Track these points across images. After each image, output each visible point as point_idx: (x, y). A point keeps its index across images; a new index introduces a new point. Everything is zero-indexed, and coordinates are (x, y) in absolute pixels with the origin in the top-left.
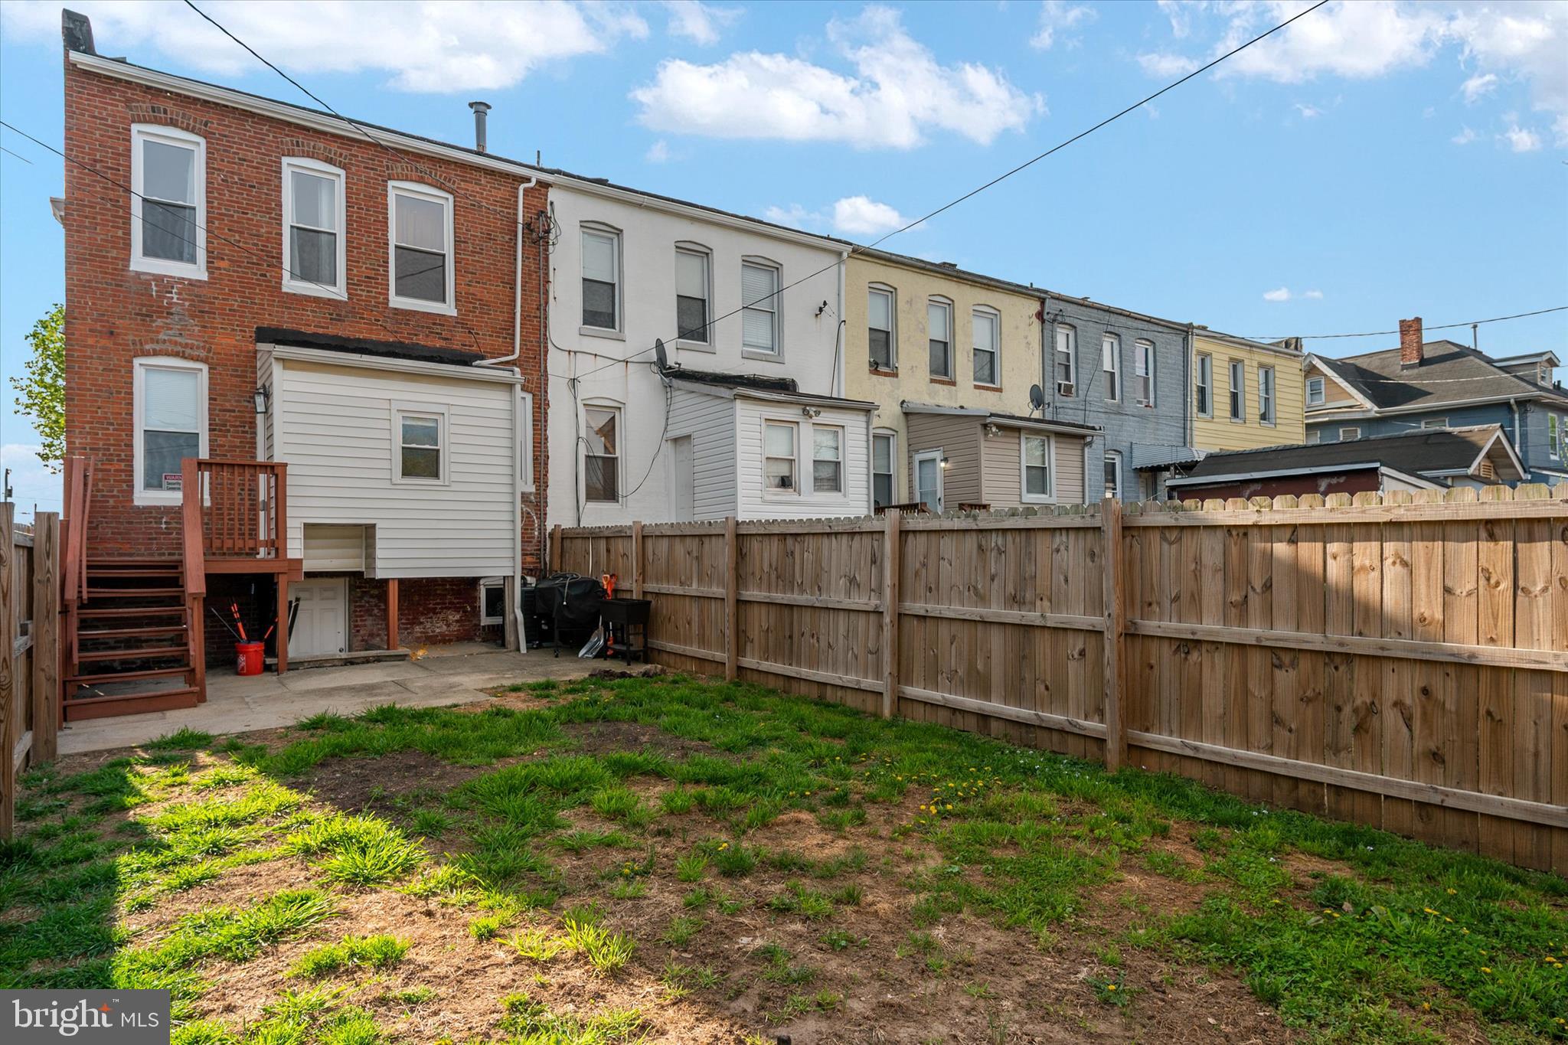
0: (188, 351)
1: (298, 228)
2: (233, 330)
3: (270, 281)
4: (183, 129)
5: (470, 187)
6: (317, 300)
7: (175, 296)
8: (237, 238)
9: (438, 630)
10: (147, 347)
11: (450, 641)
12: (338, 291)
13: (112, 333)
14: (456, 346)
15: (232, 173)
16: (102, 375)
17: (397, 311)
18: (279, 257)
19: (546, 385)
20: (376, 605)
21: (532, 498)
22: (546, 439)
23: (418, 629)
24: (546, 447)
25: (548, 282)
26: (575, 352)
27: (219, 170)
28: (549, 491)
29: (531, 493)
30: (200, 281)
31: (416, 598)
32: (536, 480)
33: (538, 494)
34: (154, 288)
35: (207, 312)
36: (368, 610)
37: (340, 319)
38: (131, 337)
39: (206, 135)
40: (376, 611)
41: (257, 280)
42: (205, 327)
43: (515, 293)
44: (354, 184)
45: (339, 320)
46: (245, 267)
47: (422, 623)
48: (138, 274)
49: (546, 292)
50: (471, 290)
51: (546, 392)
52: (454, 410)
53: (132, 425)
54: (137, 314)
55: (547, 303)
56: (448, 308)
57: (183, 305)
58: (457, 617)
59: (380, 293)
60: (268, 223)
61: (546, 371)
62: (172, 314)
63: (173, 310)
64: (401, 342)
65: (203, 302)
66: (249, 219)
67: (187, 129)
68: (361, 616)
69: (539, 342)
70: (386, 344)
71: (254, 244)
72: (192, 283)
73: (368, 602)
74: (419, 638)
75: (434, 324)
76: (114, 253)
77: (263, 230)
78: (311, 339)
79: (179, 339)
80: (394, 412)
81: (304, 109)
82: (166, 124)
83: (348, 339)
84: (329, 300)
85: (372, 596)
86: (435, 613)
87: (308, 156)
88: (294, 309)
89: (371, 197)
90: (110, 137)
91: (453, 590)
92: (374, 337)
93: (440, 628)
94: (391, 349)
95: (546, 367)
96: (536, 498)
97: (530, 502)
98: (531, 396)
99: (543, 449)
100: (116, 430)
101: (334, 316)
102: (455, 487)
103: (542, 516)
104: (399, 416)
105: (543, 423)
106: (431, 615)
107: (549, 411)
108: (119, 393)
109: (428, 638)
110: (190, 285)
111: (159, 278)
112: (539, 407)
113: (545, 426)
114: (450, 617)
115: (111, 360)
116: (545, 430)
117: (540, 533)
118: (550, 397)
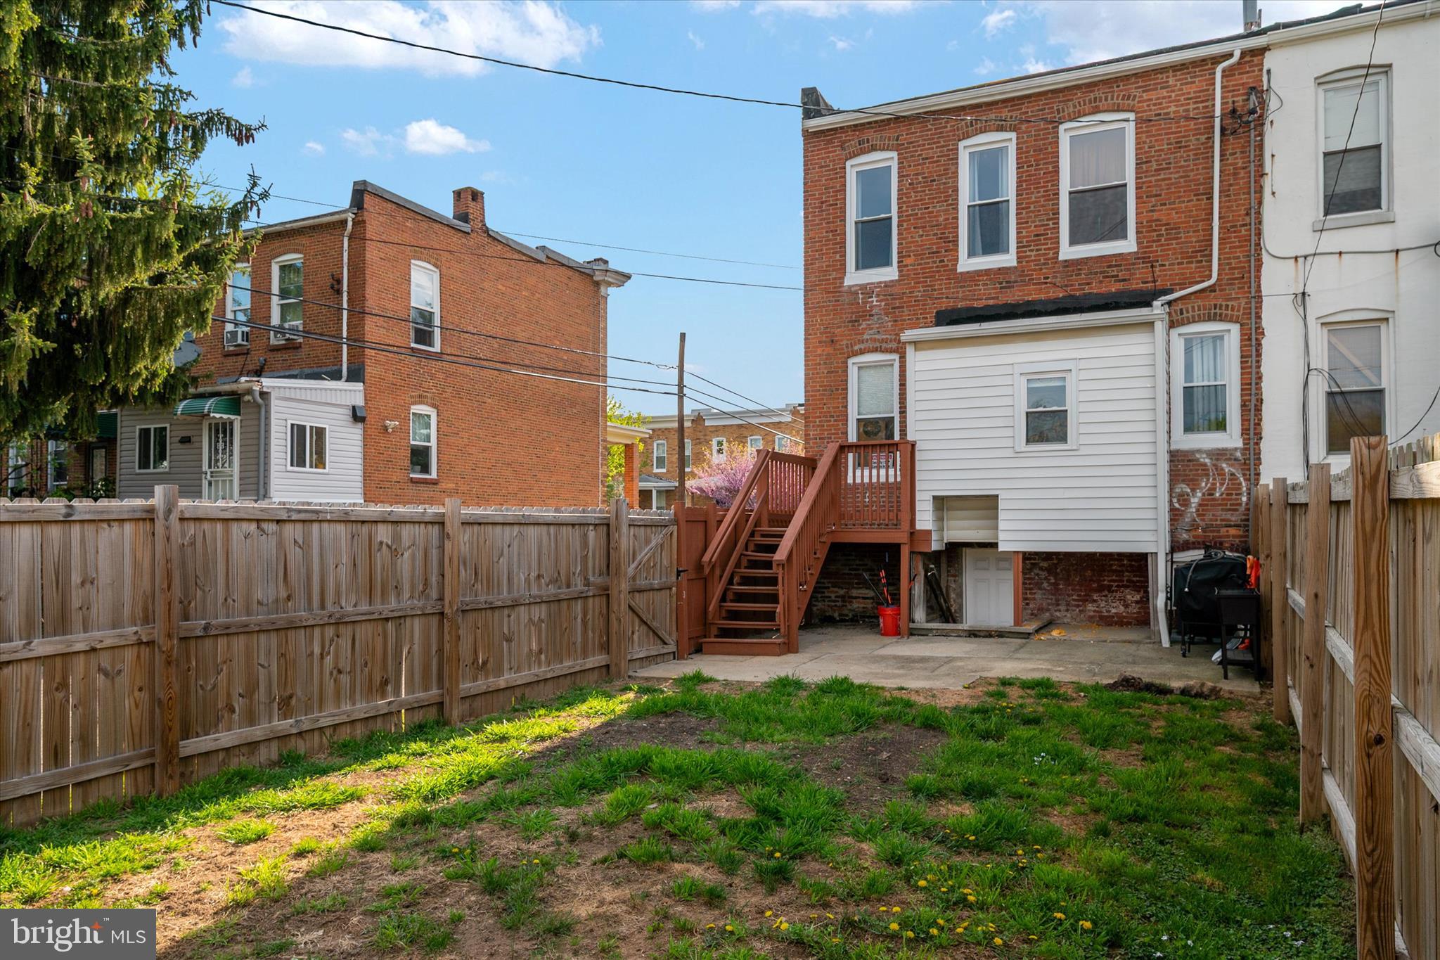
0: (884, 345)
1: (980, 205)
2: (918, 319)
3: (947, 266)
4: (880, 150)
5: (1153, 95)
6: (987, 272)
7: (875, 299)
8: (921, 233)
9: (1114, 611)
10: (856, 348)
11: (1129, 624)
12: (1008, 259)
13: (832, 341)
14: (1136, 285)
15: (917, 174)
16: (826, 377)
17: (1068, 263)
18: (955, 241)
19: (1259, 307)
20: (1046, 578)
21: (1238, 454)
22: (1260, 378)
23: (1090, 607)
24: (1259, 389)
25: (1263, 175)
26: (1305, 257)
27: (907, 175)
28: (1263, 445)
29: (1236, 449)
30: (892, 281)
31: (1089, 573)
32: (1245, 432)
33: (1246, 449)
34: (860, 296)
35: (898, 307)
36: (1037, 584)
37: (1009, 285)
38: (845, 342)
39: (897, 148)
40: (1045, 585)
41: (937, 267)
42: (896, 321)
43: (1212, 204)
44: (1024, 143)
45: (1009, 287)
46: (928, 258)
47: (1095, 601)
48: (850, 287)
49: (1260, 190)
50: (1155, 215)
51: (1259, 317)
52: (1083, 364)
53: (847, 416)
54: (849, 322)
55: (1260, 203)
56: (1128, 245)
57: (880, 306)
58: (1137, 597)
59: (1049, 249)
60: (946, 210)
61: (1259, 290)
62: (872, 315)
63: (873, 312)
64: (1071, 296)
65: (895, 299)
66: (930, 213)
67: (884, 150)
68: (1031, 589)
69: (1249, 256)
70: (1055, 301)
71: (934, 235)
72: (888, 285)
73: (1037, 575)
74: (1091, 617)
75: (1110, 266)
76: (834, 275)
77: (941, 219)
78: (981, 313)
79: (877, 336)
80: (1017, 376)
81: (974, 88)
82: (869, 152)
83: (1017, 305)
84: (999, 269)
85: (1041, 569)
86: (1109, 591)
87: (981, 132)
88: (968, 286)
89: (1041, 150)
90: (831, 179)
91: (1131, 566)
92: (1043, 297)
93: (1117, 609)
94: (1061, 306)
95: (1259, 286)
96: (1243, 454)
97: (1236, 459)
98: (1238, 326)
99: (1253, 391)
100: (835, 421)
101: (1004, 285)
102: (1084, 451)
103: (1253, 477)
104: (1024, 380)
105: (1254, 358)
106: (1106, 593)
107: (1263, 342)
108: (837, 390)
109: (1102, 618)
110: (886, 286)
111: (863, 287)
112: (1250, 339)
113: (1258, 362)
114: (1129, 597)
115: (832, 363)
116: (1259, 367)
117: (1249, 499)
118: (1264, 324)
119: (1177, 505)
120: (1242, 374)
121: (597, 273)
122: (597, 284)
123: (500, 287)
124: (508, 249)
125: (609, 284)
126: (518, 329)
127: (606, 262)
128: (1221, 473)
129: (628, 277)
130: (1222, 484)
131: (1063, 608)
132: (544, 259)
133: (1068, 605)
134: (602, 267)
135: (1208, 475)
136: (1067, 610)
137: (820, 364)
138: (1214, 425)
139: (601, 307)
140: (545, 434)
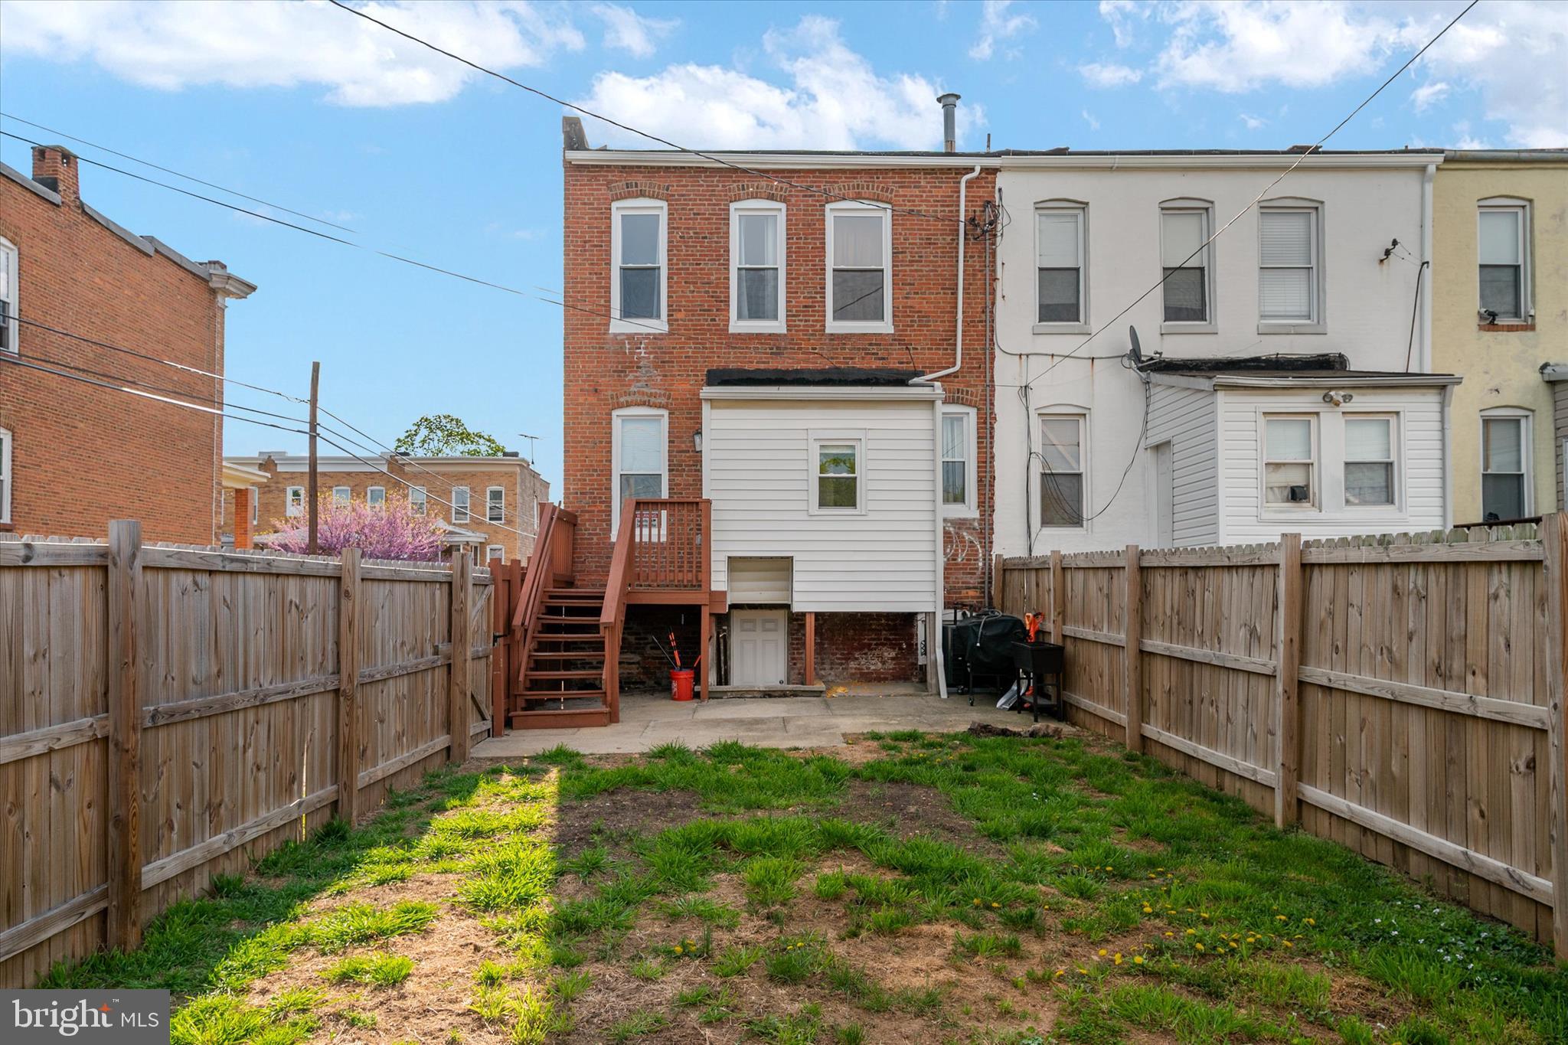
0: (653, 400)
1: (746, 269)
2: (688, 375)
3: (719, 325)
4: (649, 197)
5: (908, 192)
6: (759, 336)
7: (643, 351)
8: (692, 288)
9: (873, 667)
10: (622, 400)
11: (885, 679)
12: (777, 326)
13: (596, 391)
14: (894, 365)
15: (688, 228)
16: (588, 428)
17: (833, 337)
18: (727, 302)
19: (992, 396)
21: (976, 524)
22: (993, 457)
23: (852, 664)
24: (992, 467)
25: (996, 279)
26: (1027, 355)
27: (678, 228)
28: (995, 516)
29: (974, 519)
30: (661, 334)
31: (851, 633)
32: (981, 504)
33: (982, 520)
34: (627, 346)
35: (668, 362)
37: (778, 352)
38: (610, 393)
39: (667, 198)
41: (709, 325)
42: (666, 376)
43: (956, 298)
44: (794, 215)
45: (779, 354)
46: (699, 315)
47: (857, 659)
48: (616, 335)
49: (993, 292)
50: (910, 302)
51: (992, 404)
52: (871, 435)
53: (611, 471)
54: (615, 372)
55: (993, 304)
56: (885, 327)
57: (649, 358)
58: (893, 654)
59: (817, 321)
60: (717, 269)
61: (992, 380)
62: (638, 367)
63: (641, 364)
64: (837, 368)
65: (665, 353)
66: (701, 269)
67: (653, 197)
69: (985, 349)
70: (822, 371)
71: (707, 292)
72: (656, 337)
74: (853, 674)
75: (871, 344)
76: (598, 320)
77: (713, 278)
78: (752, 376)
79: (645, 390)
80: (811, 441)
81: (747, 152)
82: (637, 197)
83: (787, 371)
84: (770, 335)
86: (870, 649)
87: (753, 198)
88: (739, 348)
89: (809, 225)
90: (596, 219)
91: (887, 625)
92: (811, 366)
93: (875, 665)
94: (827, 376)
95: (992, 377)
96: (980, 524)
97: (974, 529)
98: (975, 410)
99: (988, 469)
100: (598, 475)
101: (775, 350)
102: (872, 516)
103: (987, 545)
104: (817, 445)
105: (989, 440)
106: (866, 651)
107: (995, 426)
108: (601, 442)
109: (862, 674)
110: (655, 338)
111: (631, 337)
112: (985, 423)
113: (991, 443)
114: (886, 654)
115: (595, 414)
116: (992, 448)
117: (985, 564)
118: (997, 410)
120: (979, 453)
121: (214, 279)
122: (213, 292)
123: (97, 280)
124: (108, 233)
125: (228, 293)
126: (119, 336)
127: (224, 267)
128: (962, 540)
129: (253, 288)
130: (963, 551)
131: (827, 666)
132: (151, 252)
133: (832, 664)
134: (220, 272)
135: (952, 542)
136: (831, 669)
137: (582, 414)
138: (951, 499)
139: (218, 320)
140: (150, 473)
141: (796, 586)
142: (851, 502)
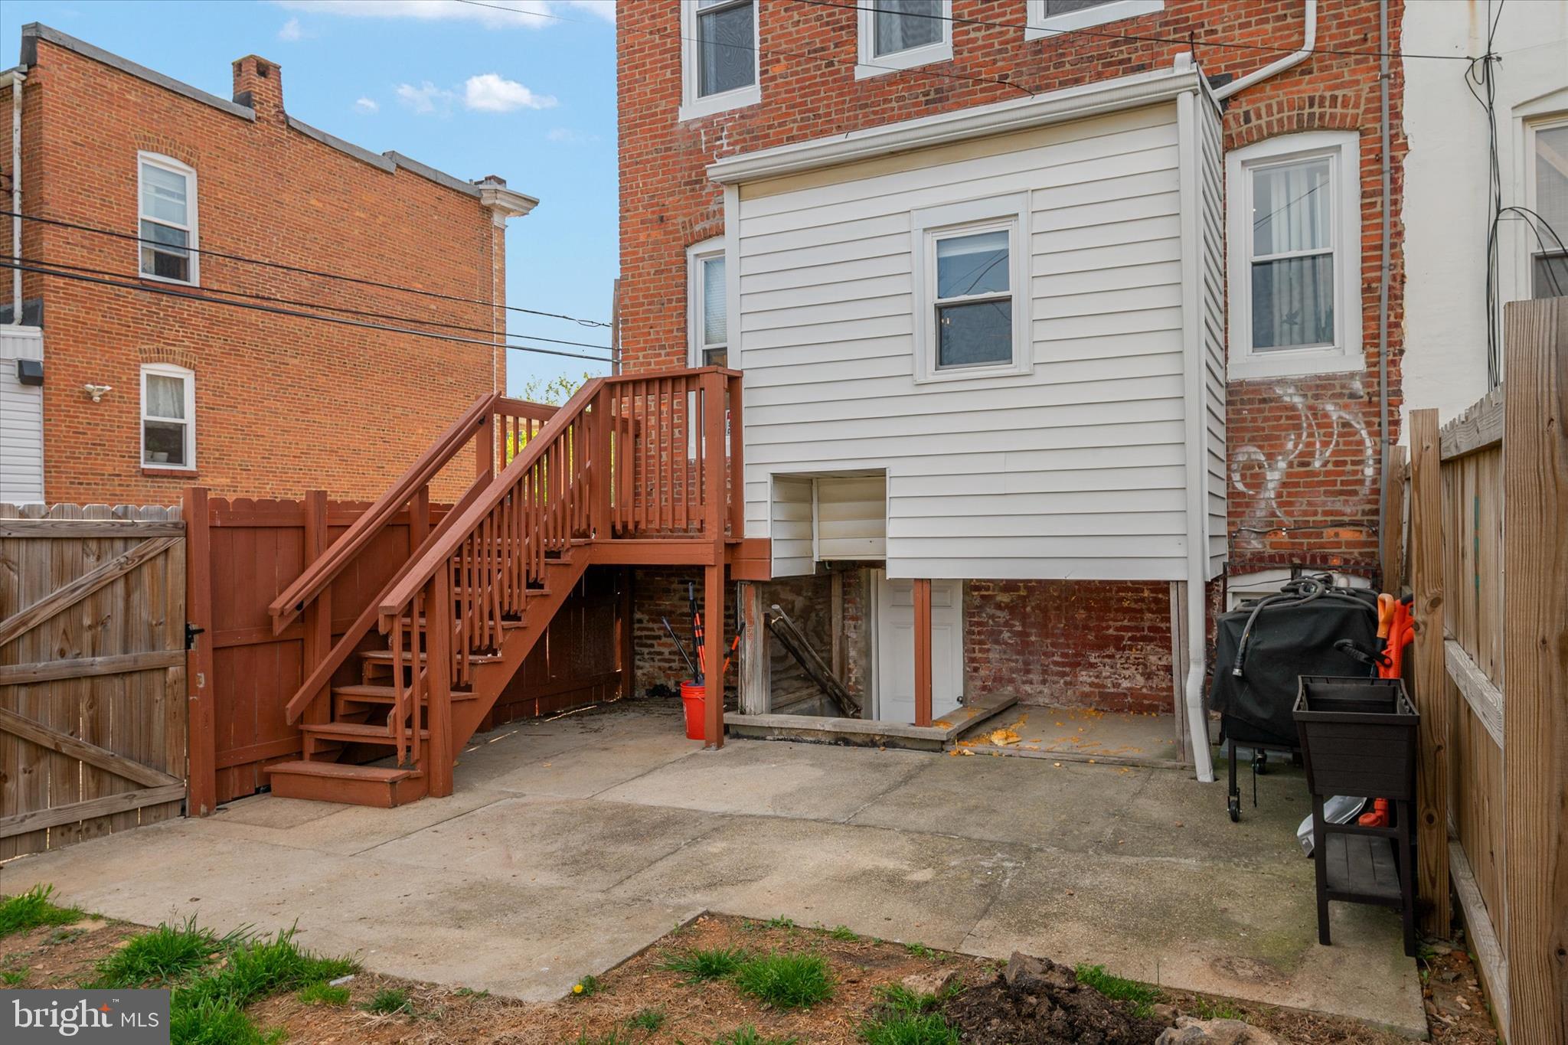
3: (839, 71)
6: (907, 76)
7: (726, 142)
8: (799, 19)
9: (1125, 684)
10: (698, 229)
12: (940, 49)
13: (662, 219)
16: (651, 281)
17: (1041, 47)
18: (851, 27)
19: (1397, 95)
20: (1006, 624)
21: (1357, 385)
22: (1399, 234)
23: (1085, 676)
24: (1397, 255)
28: (1405, 364)
29: (1352, 375)
30: (751, 107)
32: (1370, 340)
33: (1372, 375)
34: (704, 138)
36: (992, 633)
37: (941, 96)
38: (680, 220)
40: (1006, 635)
41: (822, 76)
45: (940, 100)
46: (806, 62)
47: (1092, 666)
48: (687, 124)
51: (1396, 115)
52: (1041, 201)
53: (685, 345)
54: (686, 184)
57: (734, 152)
59: (1011, 23)
61: (1396, 62)
65: (759, 138)
68: (981, 642)
71: (821, 19)
72: (745, 114)
73: (992, 617)
74: (1086, 696)
76: (663, 105)
80: (925, 234)
84: (927, 69)
85: (999, 606)
86: (1118, 649)
88: (873, 104)
93: (1130, 680)
95: (1397, 54)
96: (1366, 385)
97: (1353, 396)
98: (1355, 137)
99: (1387, 260)
100: (668, 354)
101: (932, 96)
102: (1043, 376)
103: (1385, 428)
104: (931, 240)
105: (1387, 197)
106: (1112, 650)
107: (1406, 163)
108: (670, 301)
109: (1105, 697)
110: (742, 117)
111: (708, 122)
112: (1379, 160)
113: (1395, 202)
114: (1153, 659)
115: (661, 257)
116: (1396, 213)
117: (1378, 472)
118: (1408, 126)
119: (1240, 486)
120: (1364, 229)
121: (485, 195)
122: (488, 210)
123: (313, 202)
124: (327, 149)
125: (507, 211)
126: (347, 263)
127: (501, 182)
128: (1323, 421)
129: (535, 203)
130: (1325, 444)
131: (1035, 677)
132: (392, 168)
133: (1045, 672)
134: (495, 185)
135: (1298, 427)
136: (1044, 682)
137: (643, 259)
138: (1310, 333)
139: (495, 241)
140: (399, 410)
141: (893, 528)
142: (1001, 351)
